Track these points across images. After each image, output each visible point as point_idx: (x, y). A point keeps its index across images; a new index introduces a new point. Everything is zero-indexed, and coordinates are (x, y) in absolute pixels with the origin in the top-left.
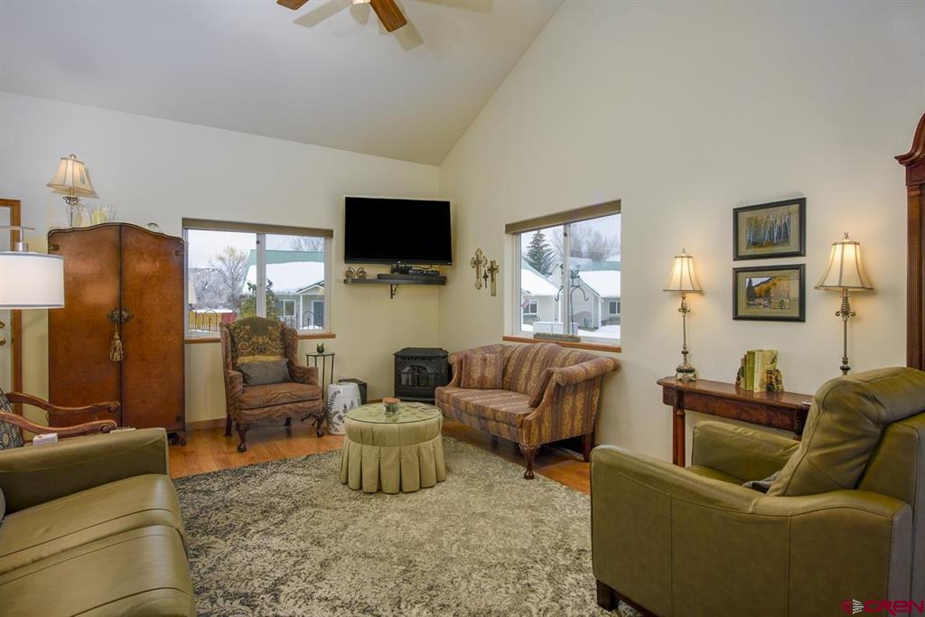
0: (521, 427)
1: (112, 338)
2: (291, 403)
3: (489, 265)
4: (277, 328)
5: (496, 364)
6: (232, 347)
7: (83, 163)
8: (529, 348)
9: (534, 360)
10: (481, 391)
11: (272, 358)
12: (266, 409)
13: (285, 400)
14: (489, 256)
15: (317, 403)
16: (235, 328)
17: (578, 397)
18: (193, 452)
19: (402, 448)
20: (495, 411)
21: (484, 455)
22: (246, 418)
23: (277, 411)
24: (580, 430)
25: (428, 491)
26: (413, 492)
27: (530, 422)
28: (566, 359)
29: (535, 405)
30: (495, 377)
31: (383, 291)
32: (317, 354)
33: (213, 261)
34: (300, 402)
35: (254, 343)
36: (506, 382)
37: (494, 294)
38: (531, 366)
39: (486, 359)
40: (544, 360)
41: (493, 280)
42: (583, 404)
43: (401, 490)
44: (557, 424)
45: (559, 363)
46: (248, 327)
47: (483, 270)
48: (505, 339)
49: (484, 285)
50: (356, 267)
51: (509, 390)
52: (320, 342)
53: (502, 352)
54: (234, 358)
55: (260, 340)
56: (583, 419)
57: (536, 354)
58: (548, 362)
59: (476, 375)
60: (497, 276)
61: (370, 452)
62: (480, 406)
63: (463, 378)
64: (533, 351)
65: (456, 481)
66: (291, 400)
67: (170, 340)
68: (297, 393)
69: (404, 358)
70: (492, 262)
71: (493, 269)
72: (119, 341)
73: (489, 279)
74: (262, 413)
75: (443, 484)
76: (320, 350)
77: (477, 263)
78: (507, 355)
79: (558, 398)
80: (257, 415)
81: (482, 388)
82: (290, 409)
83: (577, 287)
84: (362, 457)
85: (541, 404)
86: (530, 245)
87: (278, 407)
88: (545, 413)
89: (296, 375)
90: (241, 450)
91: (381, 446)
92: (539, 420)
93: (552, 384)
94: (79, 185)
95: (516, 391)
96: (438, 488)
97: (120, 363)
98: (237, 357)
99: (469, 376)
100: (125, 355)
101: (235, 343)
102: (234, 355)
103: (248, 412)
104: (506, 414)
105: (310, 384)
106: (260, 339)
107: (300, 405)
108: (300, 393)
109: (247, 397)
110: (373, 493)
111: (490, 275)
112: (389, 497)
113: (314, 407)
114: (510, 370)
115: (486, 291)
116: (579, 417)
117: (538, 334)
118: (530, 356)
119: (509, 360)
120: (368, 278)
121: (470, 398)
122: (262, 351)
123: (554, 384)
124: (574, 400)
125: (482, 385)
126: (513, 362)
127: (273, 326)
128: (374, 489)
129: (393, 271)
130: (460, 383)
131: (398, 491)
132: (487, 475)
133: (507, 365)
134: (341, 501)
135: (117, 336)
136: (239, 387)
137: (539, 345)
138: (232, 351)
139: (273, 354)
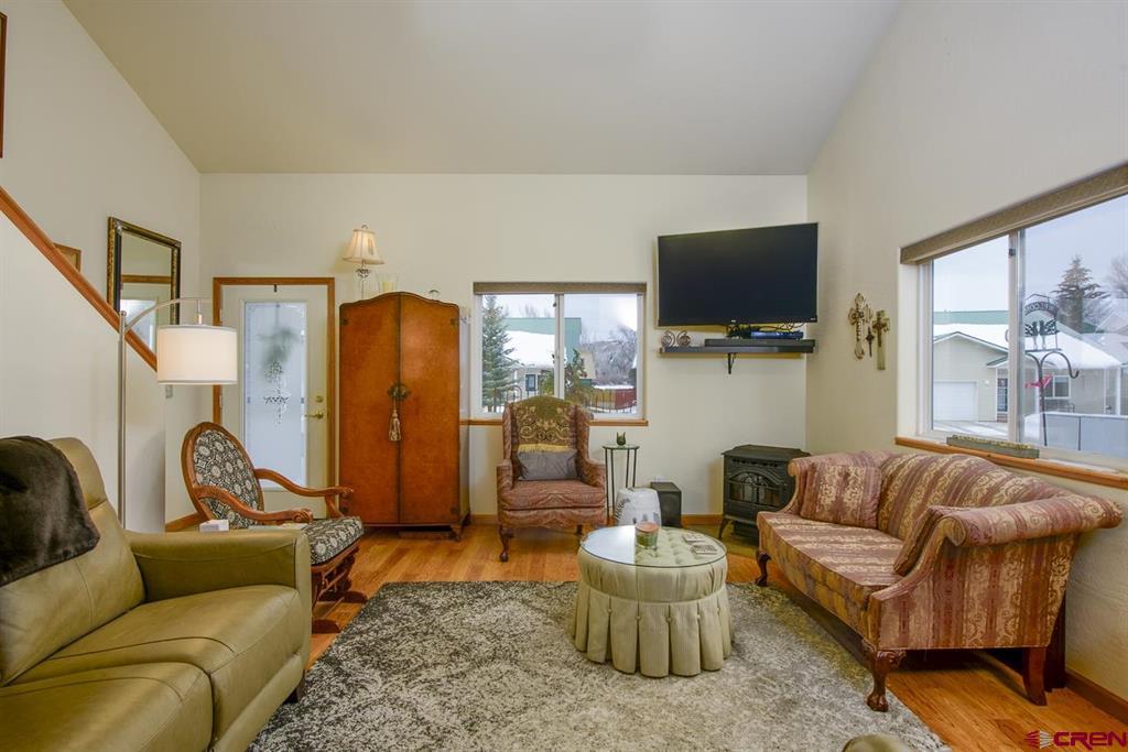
0: (865, 608)
1: (391, 417)
2: (563, 508)
3: (875, 318)
4: (569, 410)
5: (865, 483)
6: (512, 432)
7: (372, 233)
8: (928, 462)
9: (933, 484)
10: (830, 527)
11: (559, 448)
12: (532, 513)
13: (555, 504)
14: (873, 305)
15: (598, 512)
16: (519, 409)
17: (1004, 571)
18: (459, 551)
19: (642, 604)
20: (825, 569)
21: (817, 639)
22: (507, 520)
23: (546, 516)
24: (1012, 638)
25: (682, 681)
26: (655, 678)
27: (880, 603)
28: (993, 490)
29: (903, 570)
30: (862, 507)
31: (719, 364)
32: (616, 446)
33: (614, 334)
34: (574, 508)
35: (538, 428)
36: (881, 518)
37: (881, 368)
38: (928, 494)
39: (848, 475)
40: (952, 486)
41: (880, 344)
42: (1022, 587)
43: (638, 669)
44: (948, 615)
45: (980, 496)
46: (533, 408)
47: (865, 328)
48: (900, 442)
49: (867, 352)
50: (676, 333)
51: (887, 532)
52: (620, 430)
53: (883, 466)
54: (515, 444)
55: (546, 425)
56: (1022, 616)
57: (939, 474)
58: (957, 492)
59: (828, 497)
60: (886, 337)
61: (599, 600)
62: (804, 556)
63: (806, 502)
64: (935, 467)
65: (737, 677)
66: (562, 505)
67: (446, 420)
68: (572, 496)
69: (736, 460)
70: (879, 314)
71: (880, 326)
72: (396, 420)
73: (875, 342)
74: (527, 517)
75: (713, 676)
76: (621, 441)
77: (856, 316)
78: (890, 470)
79: (950, 567)
80: (522, 518)
81: (836, 522)
82: (562, 515)
83: (1054, 351)
84: (589, 605)
85: (913, 573)
86: (1058, 288)
87: (546, 512)
88: (917, 592)
89: (582, 471)
90: (504, 560)
91: (612, 594)
92: (904, 604)
93: (936, 539)
94: (368, 257)
95: (897, 536)
96: (701, 681)
97: (398, 442)
98: (518, 444)
99: (815, 500)
100: (402, 433)
101: (517, 427)
102: (515, 441)
103: (511, 513)
104: (841, 578)
105: (595, 485)
106: (546, 423)
107: (576, 512)
108: (575, 496)
109: (511, 495)
110: (599, 663)
111: (875, 335)
112: (617, 674)
113: (593, 516)
114: (891, 497)
115: (869, 362)
116: (1007, 609)
117: (955, 438)
118: (927, 477)
119: (892, 478)
120: (692, 345)
121: (798, 538)
122: (547, 439)
123: (940, 538)
124: (995, 575)
125: (837, 517)
126: (897, 483)
127: (561, 407)
128: (601, 658)
129: (731, 334)
130: (800, 509)
131: (633, 671)
132: (799, 678)
133: (887, 489)
134: (551, 663)
135: (395, 415)
136: (507, 481)
137: (948, 458)
138: (513, 436)
139: (560, 443)
